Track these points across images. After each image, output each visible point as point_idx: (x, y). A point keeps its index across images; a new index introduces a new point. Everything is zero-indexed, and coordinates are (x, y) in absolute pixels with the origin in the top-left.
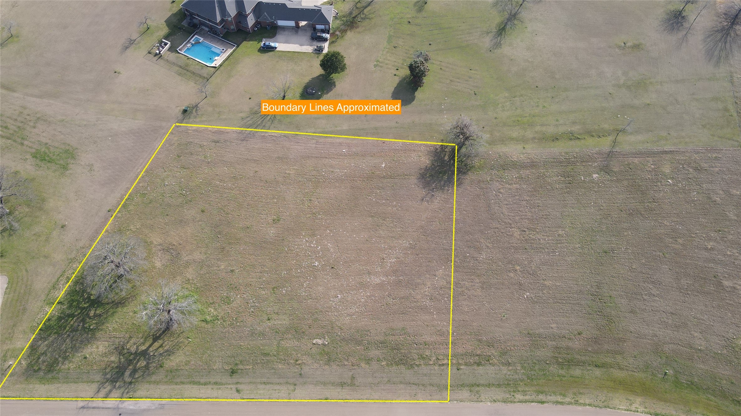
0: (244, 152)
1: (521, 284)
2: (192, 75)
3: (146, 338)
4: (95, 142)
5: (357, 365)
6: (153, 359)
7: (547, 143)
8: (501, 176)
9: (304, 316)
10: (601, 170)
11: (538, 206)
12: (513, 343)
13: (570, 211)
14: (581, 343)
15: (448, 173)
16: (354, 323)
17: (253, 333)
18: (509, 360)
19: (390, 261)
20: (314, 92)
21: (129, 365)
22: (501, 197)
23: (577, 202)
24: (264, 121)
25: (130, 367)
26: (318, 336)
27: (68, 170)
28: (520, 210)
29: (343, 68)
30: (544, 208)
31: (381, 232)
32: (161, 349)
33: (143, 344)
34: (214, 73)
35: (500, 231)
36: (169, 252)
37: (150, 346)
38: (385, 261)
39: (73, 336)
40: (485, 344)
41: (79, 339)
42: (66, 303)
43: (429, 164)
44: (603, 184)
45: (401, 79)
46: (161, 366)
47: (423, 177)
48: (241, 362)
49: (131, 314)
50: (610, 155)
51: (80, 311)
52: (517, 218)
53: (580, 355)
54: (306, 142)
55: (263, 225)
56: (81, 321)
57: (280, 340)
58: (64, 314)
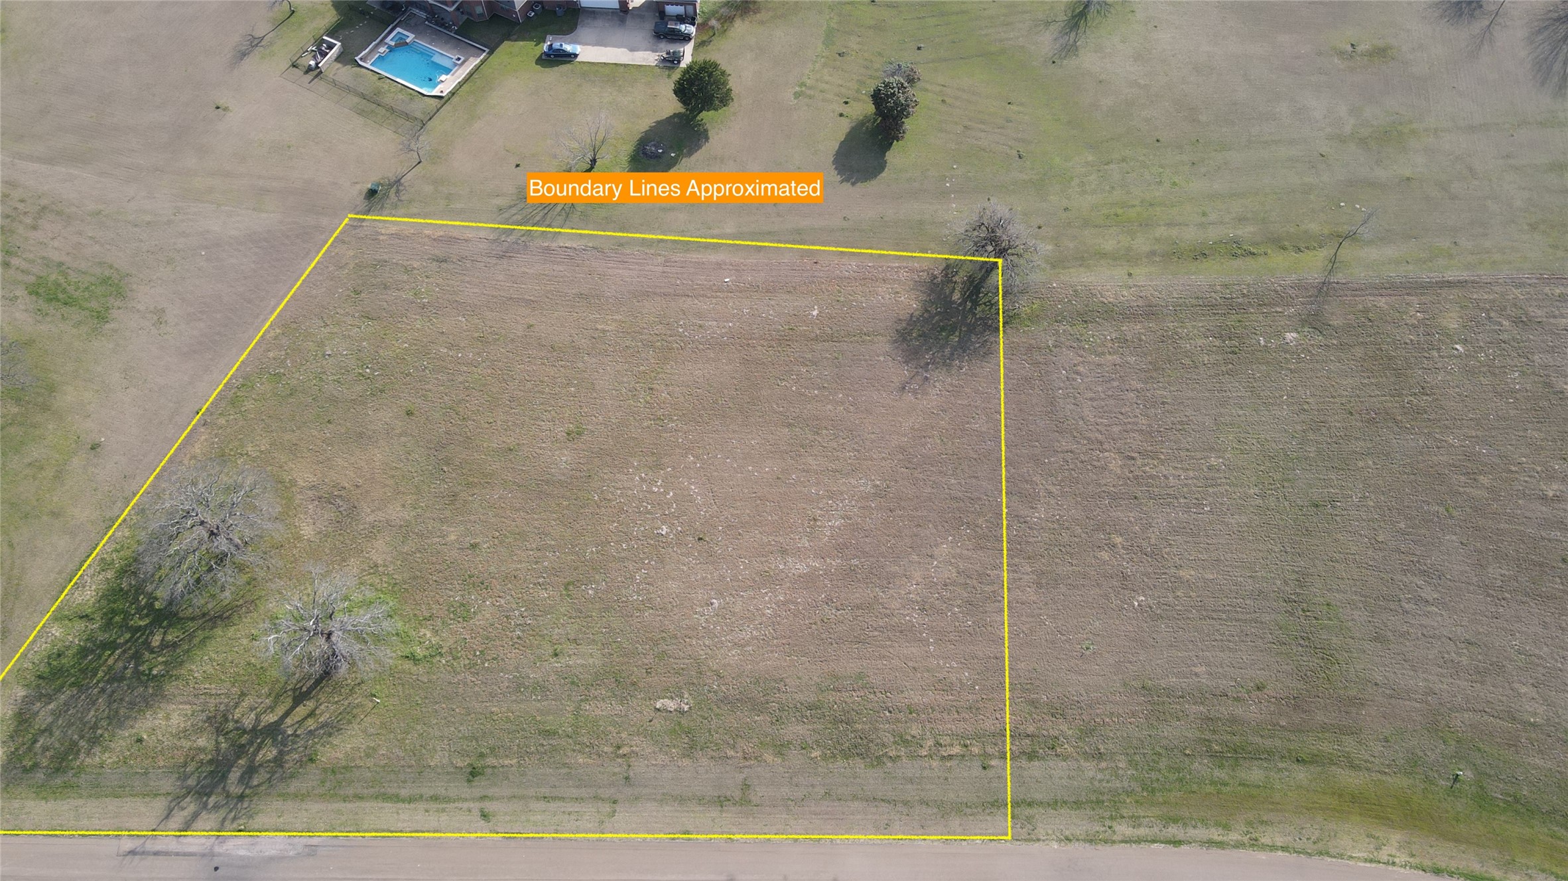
0: (502, 283)
1: (1125, 577)
2: (388, 114)
3: (278, 696)
4: (170, 261)
5: (756, 758)
6: (294, 743)
7: (1183, 263)
8: (1079, 336)
9: (637, 648)
10: (1304, 322)
11: (1163, 403)
12: (1108, 708)
13: (1235, 414)
14: (1264, 708)
15: (961, 330)
16: (748, 662)
17: (519, 686)
18: (1101, 746)
19: (830, 524)
20: (660, 151)
21: (239, 757)
22: (1080, 383)
23: (1249, 393)
24: (549, 215)
25: (240, 761)
26: (667, 692)
27: (107, 322)
28: (1123, 411)
29: (725, 100)
30: (1176, 407)
31: (810, 460)
32: (310, 721)
33: (272, 709)
34: (438, 110)
35: (1077, 459)
36: (332, 504)
37: (287, 714)
38: (819, 523)
39: (113, 692)
40: (1045, 711)
41: (127, 699)
42: (97, 617)
43: (917, 309)
44: (1308, 353)
45: (854, 124)
46: (311, 760)
47: (904, 339)
48: (492, 749)
49: (245, 642)
50: (1324, 290)
51: (129, 635)
52: (1116, 429)
53: (1262, 736)
54: (641, 261)
55: (544, 445)
56: (131, 658)
57: (582, 700)
58: (94, 643)
